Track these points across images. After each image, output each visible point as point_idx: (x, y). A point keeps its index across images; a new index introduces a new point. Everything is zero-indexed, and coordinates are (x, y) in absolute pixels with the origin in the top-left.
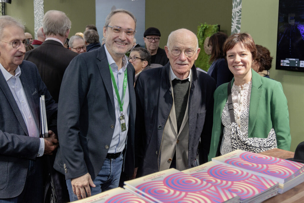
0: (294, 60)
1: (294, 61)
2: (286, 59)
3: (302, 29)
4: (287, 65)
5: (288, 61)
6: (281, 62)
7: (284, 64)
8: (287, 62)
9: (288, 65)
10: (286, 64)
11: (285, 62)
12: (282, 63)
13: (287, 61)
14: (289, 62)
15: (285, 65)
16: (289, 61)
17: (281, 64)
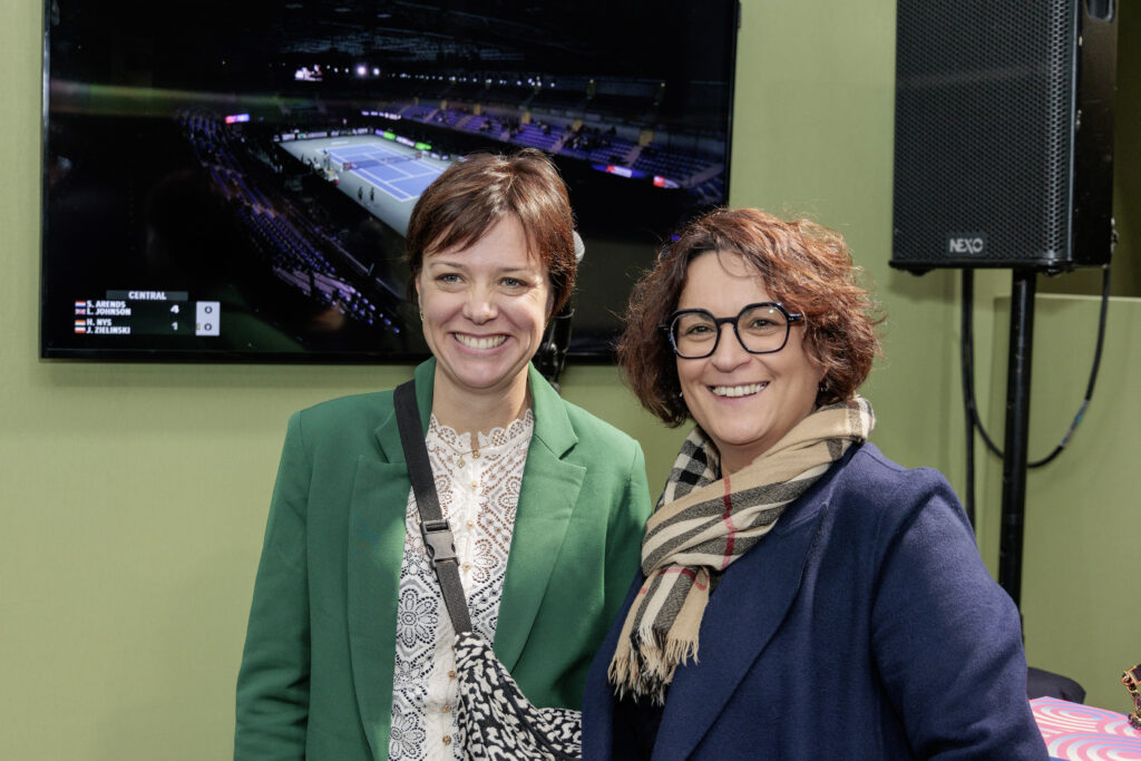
0: (161, 296)
1: (159, 302)
2: (109, 293)
3: (200, 126)
4: (115, 330)
5: (123, 304)
6: (78, 311)
7: (99, 322)
8: (113, 312)
9: (126, 330)
10: (109, 322)
11: (99, 312)
12: (83, 318)
13: (113, 304)
14: (128, 312)
15: (104, 327)
16: (130, 304)
17: (77, 323)
